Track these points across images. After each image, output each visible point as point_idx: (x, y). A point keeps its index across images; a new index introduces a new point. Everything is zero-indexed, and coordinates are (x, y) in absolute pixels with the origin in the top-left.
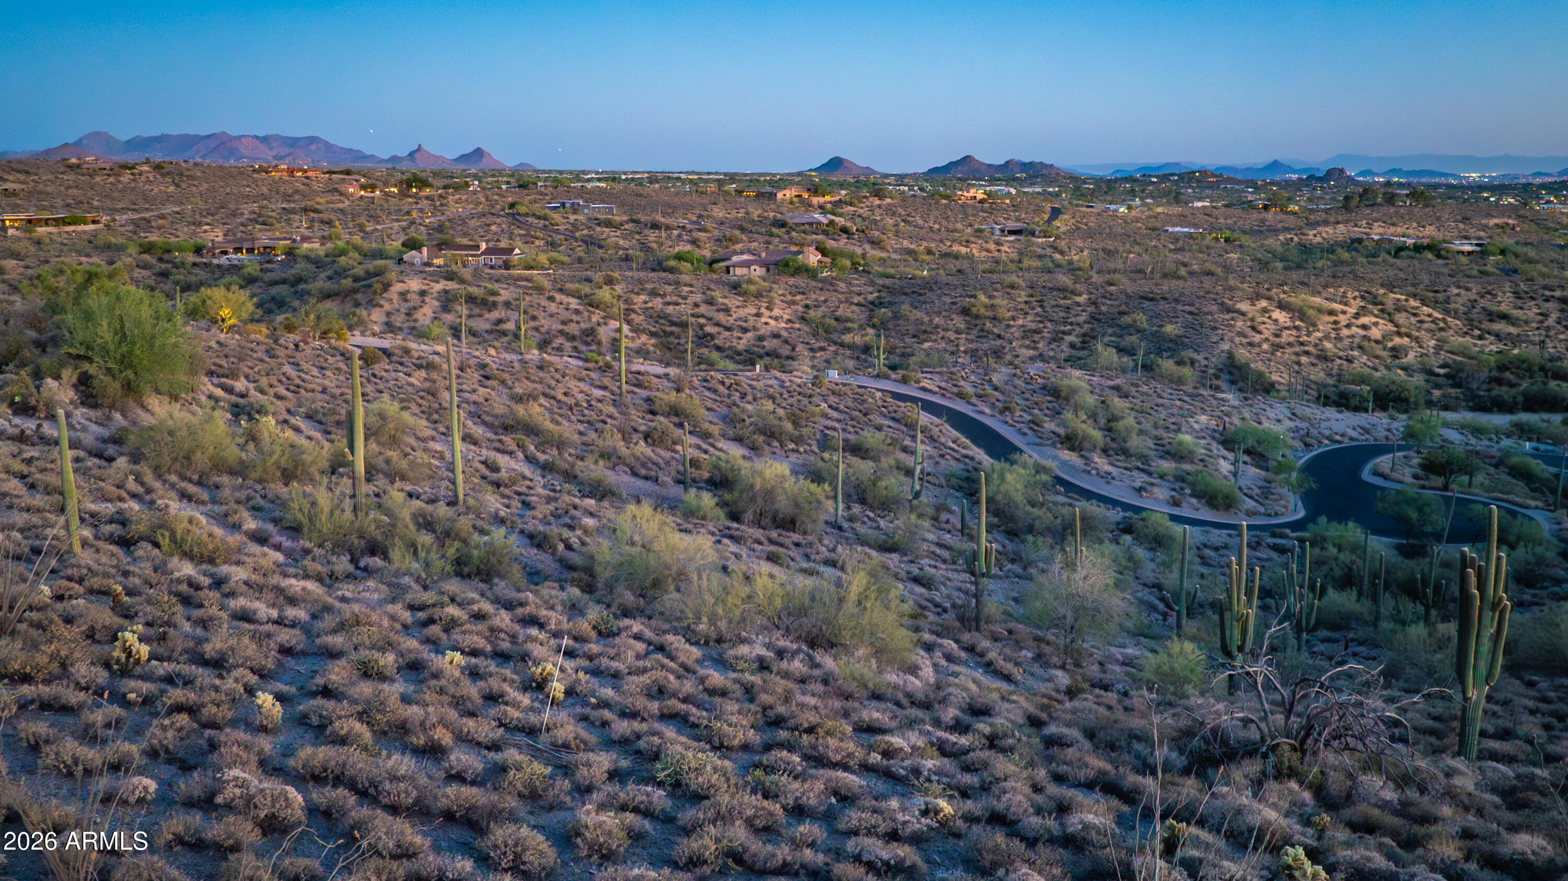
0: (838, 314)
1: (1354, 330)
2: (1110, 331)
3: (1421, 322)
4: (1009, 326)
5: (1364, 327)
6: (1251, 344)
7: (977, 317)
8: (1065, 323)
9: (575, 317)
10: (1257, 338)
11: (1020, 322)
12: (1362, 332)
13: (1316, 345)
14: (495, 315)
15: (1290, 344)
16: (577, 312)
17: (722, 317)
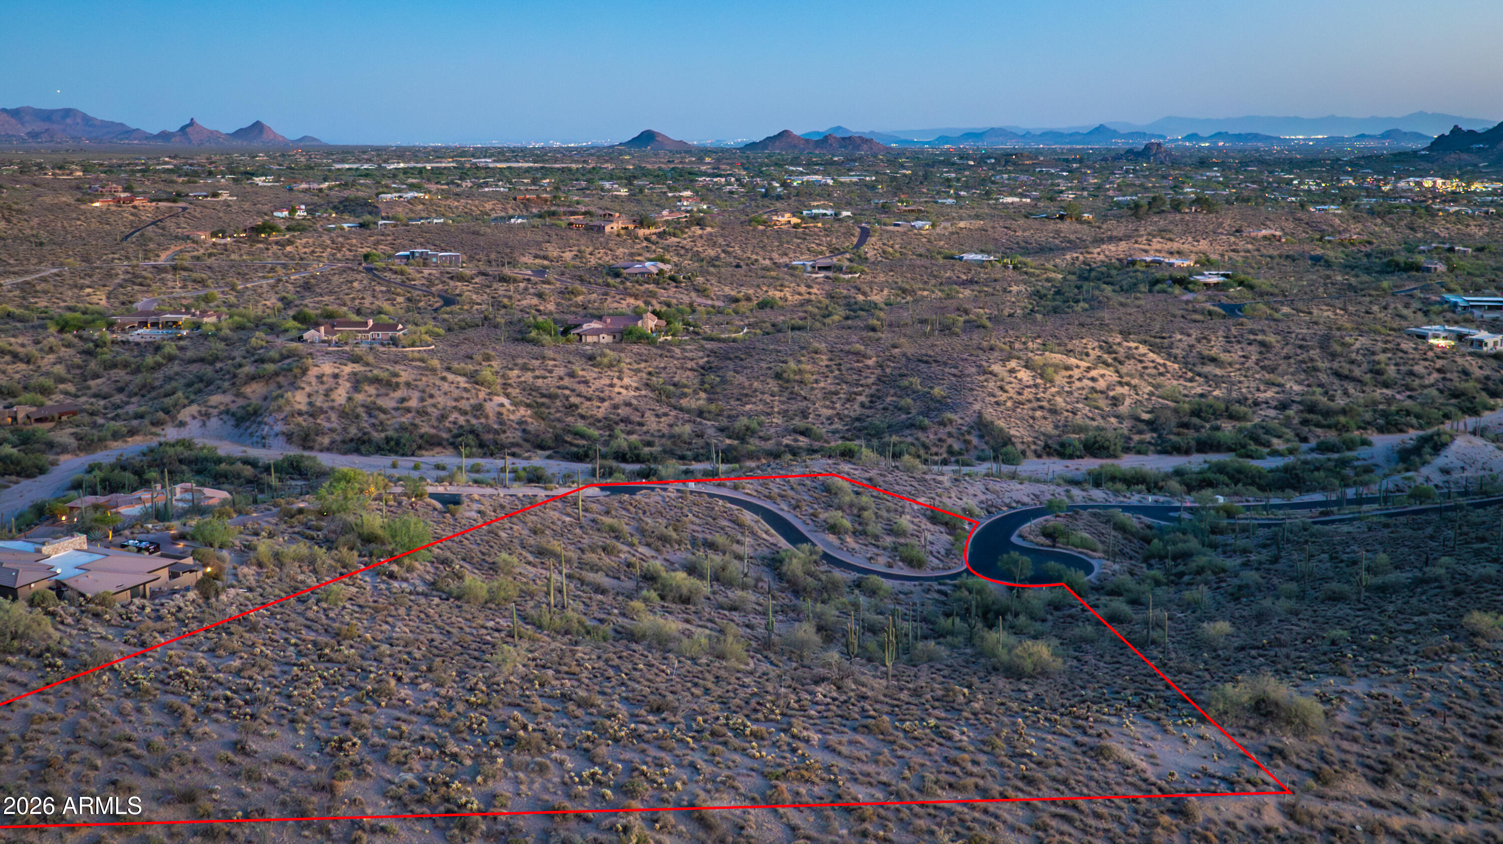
0: (676, 379)
1: (1085, 382)
2: (892, 391)
3: (1145, 368)
4: (813, 389)
5: (1093, 379)
6: (997, 403)
7: (788, 381)
8: (857, 385)
9: (465, 395)
10: (1003, 397)
11: (822, 385)
12: (1091, 384)
13: (1049, 401)
14: (399, 394)
15: (1029, 401)
16: (466, 390)
17: (582, 388)
